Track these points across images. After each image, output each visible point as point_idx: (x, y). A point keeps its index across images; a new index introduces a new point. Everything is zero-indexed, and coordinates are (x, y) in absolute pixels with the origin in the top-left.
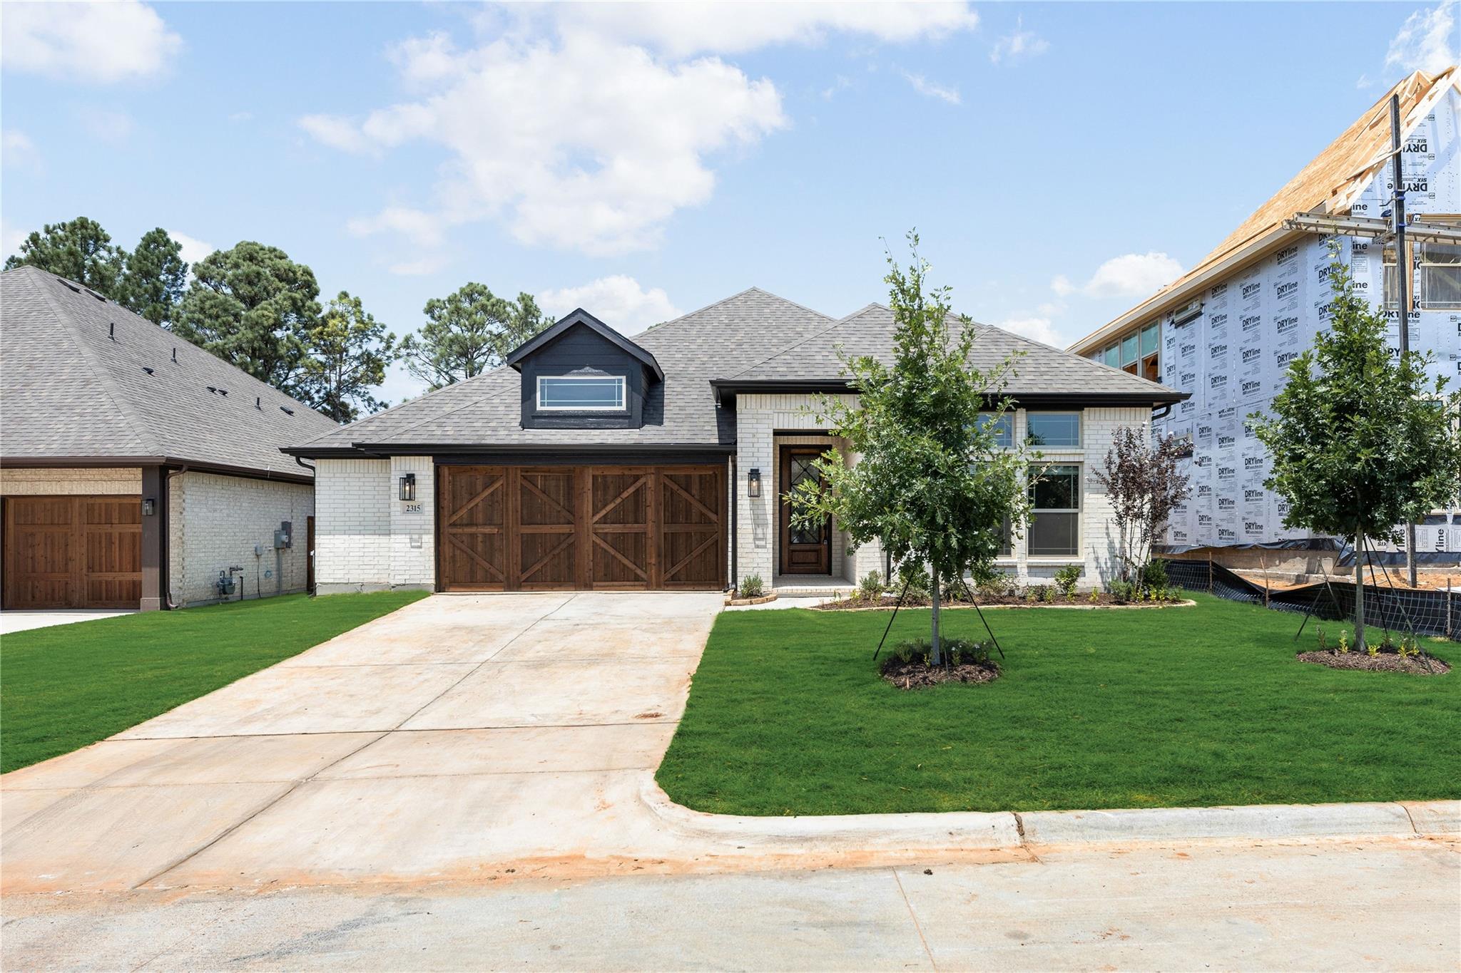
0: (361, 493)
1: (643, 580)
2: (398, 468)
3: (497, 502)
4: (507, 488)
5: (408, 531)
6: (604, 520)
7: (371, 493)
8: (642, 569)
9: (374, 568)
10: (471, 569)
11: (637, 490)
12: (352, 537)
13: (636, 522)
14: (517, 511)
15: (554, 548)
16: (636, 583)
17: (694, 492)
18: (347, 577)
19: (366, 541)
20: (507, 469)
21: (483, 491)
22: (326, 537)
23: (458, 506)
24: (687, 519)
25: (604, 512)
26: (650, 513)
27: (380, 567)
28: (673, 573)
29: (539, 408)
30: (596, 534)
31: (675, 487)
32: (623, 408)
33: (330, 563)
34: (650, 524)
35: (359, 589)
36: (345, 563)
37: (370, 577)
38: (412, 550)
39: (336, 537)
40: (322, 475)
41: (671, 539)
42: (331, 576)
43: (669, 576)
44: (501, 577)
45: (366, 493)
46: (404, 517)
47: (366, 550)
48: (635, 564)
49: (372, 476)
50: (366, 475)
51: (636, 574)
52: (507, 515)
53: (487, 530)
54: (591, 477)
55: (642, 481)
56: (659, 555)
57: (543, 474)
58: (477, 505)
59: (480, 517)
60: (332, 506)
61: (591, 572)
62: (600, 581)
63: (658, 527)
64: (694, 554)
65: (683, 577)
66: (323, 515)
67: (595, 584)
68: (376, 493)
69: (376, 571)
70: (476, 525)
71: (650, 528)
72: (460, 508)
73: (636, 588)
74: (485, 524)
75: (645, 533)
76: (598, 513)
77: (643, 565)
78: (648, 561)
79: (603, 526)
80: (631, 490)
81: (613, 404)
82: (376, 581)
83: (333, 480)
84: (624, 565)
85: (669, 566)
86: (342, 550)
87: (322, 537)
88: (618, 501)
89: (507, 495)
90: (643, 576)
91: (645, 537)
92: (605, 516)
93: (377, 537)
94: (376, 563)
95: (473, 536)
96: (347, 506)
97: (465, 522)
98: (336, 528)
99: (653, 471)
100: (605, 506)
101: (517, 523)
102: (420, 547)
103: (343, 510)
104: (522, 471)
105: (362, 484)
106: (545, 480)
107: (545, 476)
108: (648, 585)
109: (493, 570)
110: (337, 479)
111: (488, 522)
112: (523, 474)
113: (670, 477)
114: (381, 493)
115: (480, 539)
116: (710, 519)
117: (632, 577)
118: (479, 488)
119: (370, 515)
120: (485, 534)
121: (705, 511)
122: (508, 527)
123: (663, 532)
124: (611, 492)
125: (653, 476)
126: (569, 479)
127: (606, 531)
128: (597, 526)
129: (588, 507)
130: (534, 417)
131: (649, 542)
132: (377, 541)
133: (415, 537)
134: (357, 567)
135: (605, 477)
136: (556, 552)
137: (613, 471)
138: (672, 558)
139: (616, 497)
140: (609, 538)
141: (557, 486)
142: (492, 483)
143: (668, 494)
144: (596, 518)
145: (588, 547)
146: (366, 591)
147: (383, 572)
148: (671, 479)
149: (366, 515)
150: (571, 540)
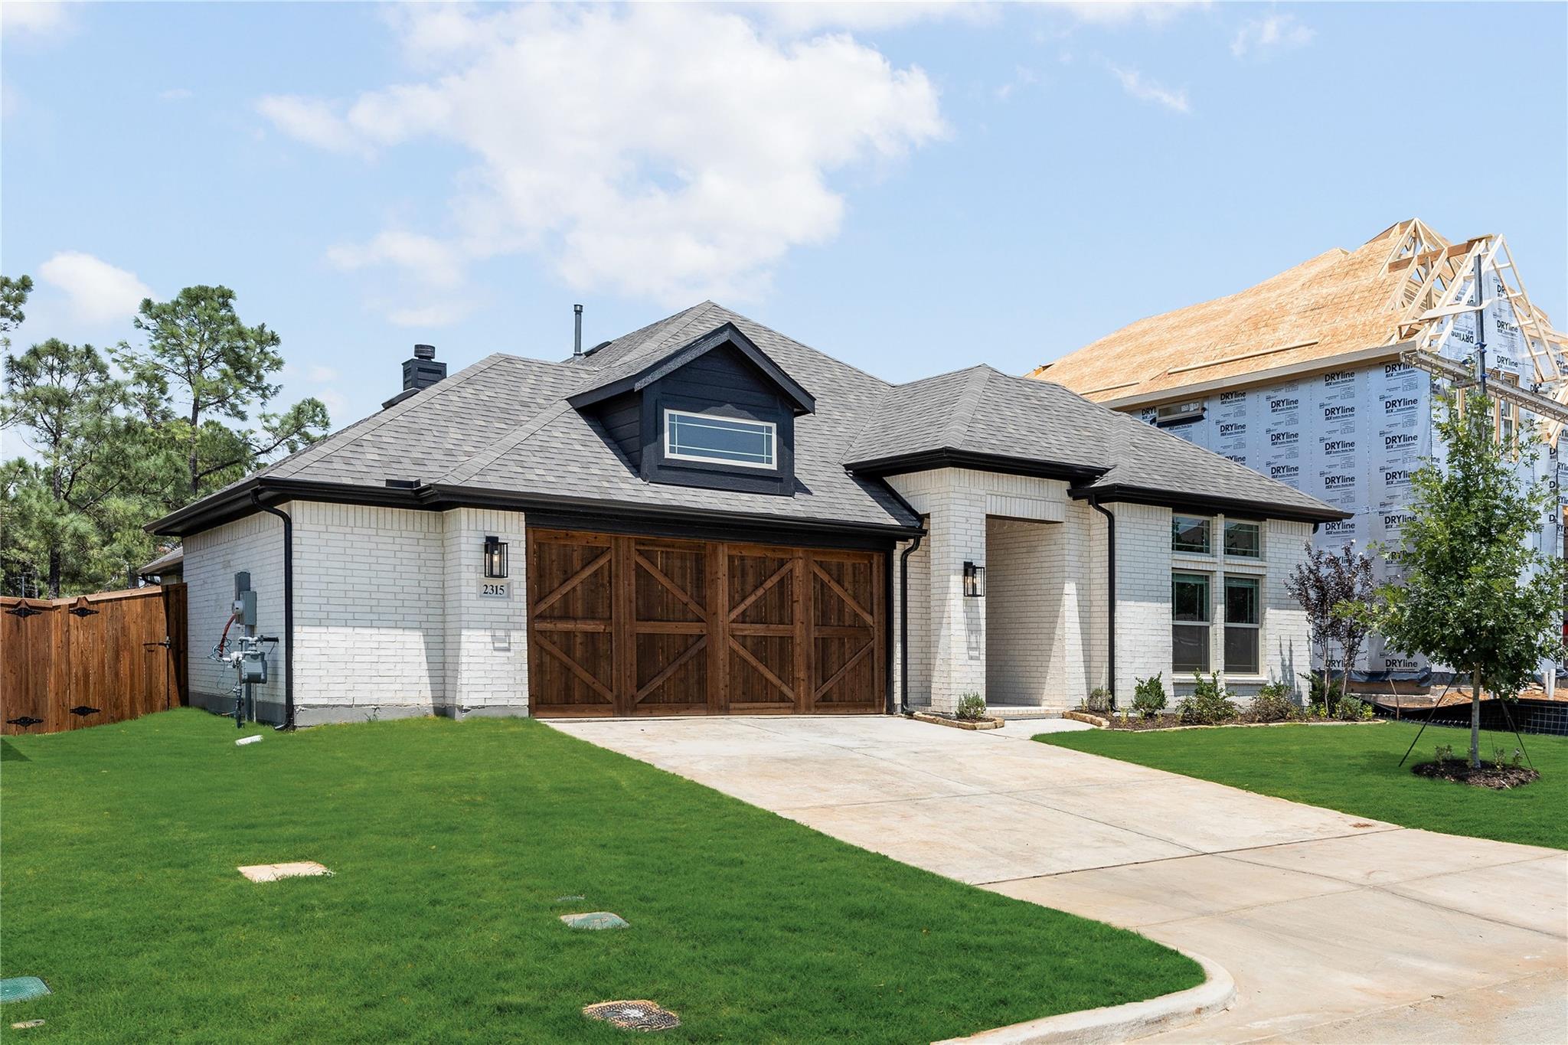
0: (374, 560)
1: (790, 700)
2: (473, 527)
3: (603, 585)
4: (617, 566)
5: (488, 625)
6: (743, 618)
7: (390, 561)
8: (788, 685)
9: (395, 682)
10: (566, 683)
11: (782, 580)
12: (358, 630)
13: (781, 623)
14: (631, 602)
15: (680, 655)
16: (782, 705)
17: (846, 585)
18: (351, 695)
19: (383, 638)
20: (616, 539)
21: (583, 568)
22: (314, 629)
23: (547, 590)
24: (839, 620)
25: (742, 607)
26: (798, 609)
27: (405, 680)
28: (824, 691)
29: (668, 455)
30: (733, 636)
31: (826, 578)
32: (774, 466)
33: (321, 673)
34: (798, 625)
35: (371, 714)
36: (347, 672)
37: (389, 695)
38: (496, 653)
39: (331, 629)
40: (305, 527)
41: (823, 644)
42: (324, 694)
43: (820, 695)
44: (609, 696)
45: (381, 560)
46: (481, 603)
47: (382, 652)
48: (780, 678)
49: (391, 534)
50: (381, 532)
51: (781, 692)
52: (617, 606)
53: (590, 627)
54: (727, 558)
55: (788, 566)
56: (809, 668)
57: (664, 549)
58: (574, 589)
59: (579, 608)
60: (325, 579)
61: (728, 690)
62: (738, 702)
63: (808, 629)
64: (849, 665)
65: (835, 697)
66: (307, 593)
67: (732, 705)
68: (398, 562)
69: (398, 687)
70: (575, 619)
71: (798, 631)
72: (550, 593)
73: (782, 711)
74: (587, 618)
75: (792, 637)
76: (734, 607)
77: (792, 682)
78: (796, 675)
79: (741, 626)
80: (775, 579)
81: (761, 460)
82: (399, 702)
83: (324, 536)
84: (766, 679)
85: (820, 682)
86: (342, 651)
87: (306, 629)
88: (760, 592)
89: (617, 576)
90: (790, 694)
91: (792, 642)
92: (744, 613)
93: (400, 632)
94: (399, 673)
95: (568, 634)
96: (348, 580)
97: (556, 613)
98: (332, 616)
99: (801, 555)
100: (743, 600)
101: (631, 618)
102: (509, 650)
103: (342, 587)
104: (636, 544)
105: (374, 546)
106: (667, 558)
107: (667, 552)
108: (795, 707)
109: (597, 686)
110: (333, 536)
111: (591, 615)
112: (638, 548)
113: (821, 564)
114: (405, 562)
115: (579, 640)
116: (865, 621)
117: (777, 696)
118: (577, 565)
119: (389, 596)
120: (586, 633)
121: (859, 611)
122: (619, 623)
123: (812, 637)
124: (751, 579)
125: (801, 561)
126: (699, 559)
127: (746, 633)
128: (734, 625)
129: (723, 599)
130: (661, 467)
131: (798, 650)
132: (399, 638)
133: (500, 633)
134: (366, 680)
135: (742, 558)
136: (683, 660)
137: (752, 551)
138: (823, 671)
139: (756, 588)
140: (749, 642)
141: (683, 568)
142: (597, 557)
143: (818, 587)
144: (733, 616)
145: (722, 655)
146: (382, 717)
147: (409, 687)
148: (821, 566)
149: (382, 596)
150: (702, 644)
